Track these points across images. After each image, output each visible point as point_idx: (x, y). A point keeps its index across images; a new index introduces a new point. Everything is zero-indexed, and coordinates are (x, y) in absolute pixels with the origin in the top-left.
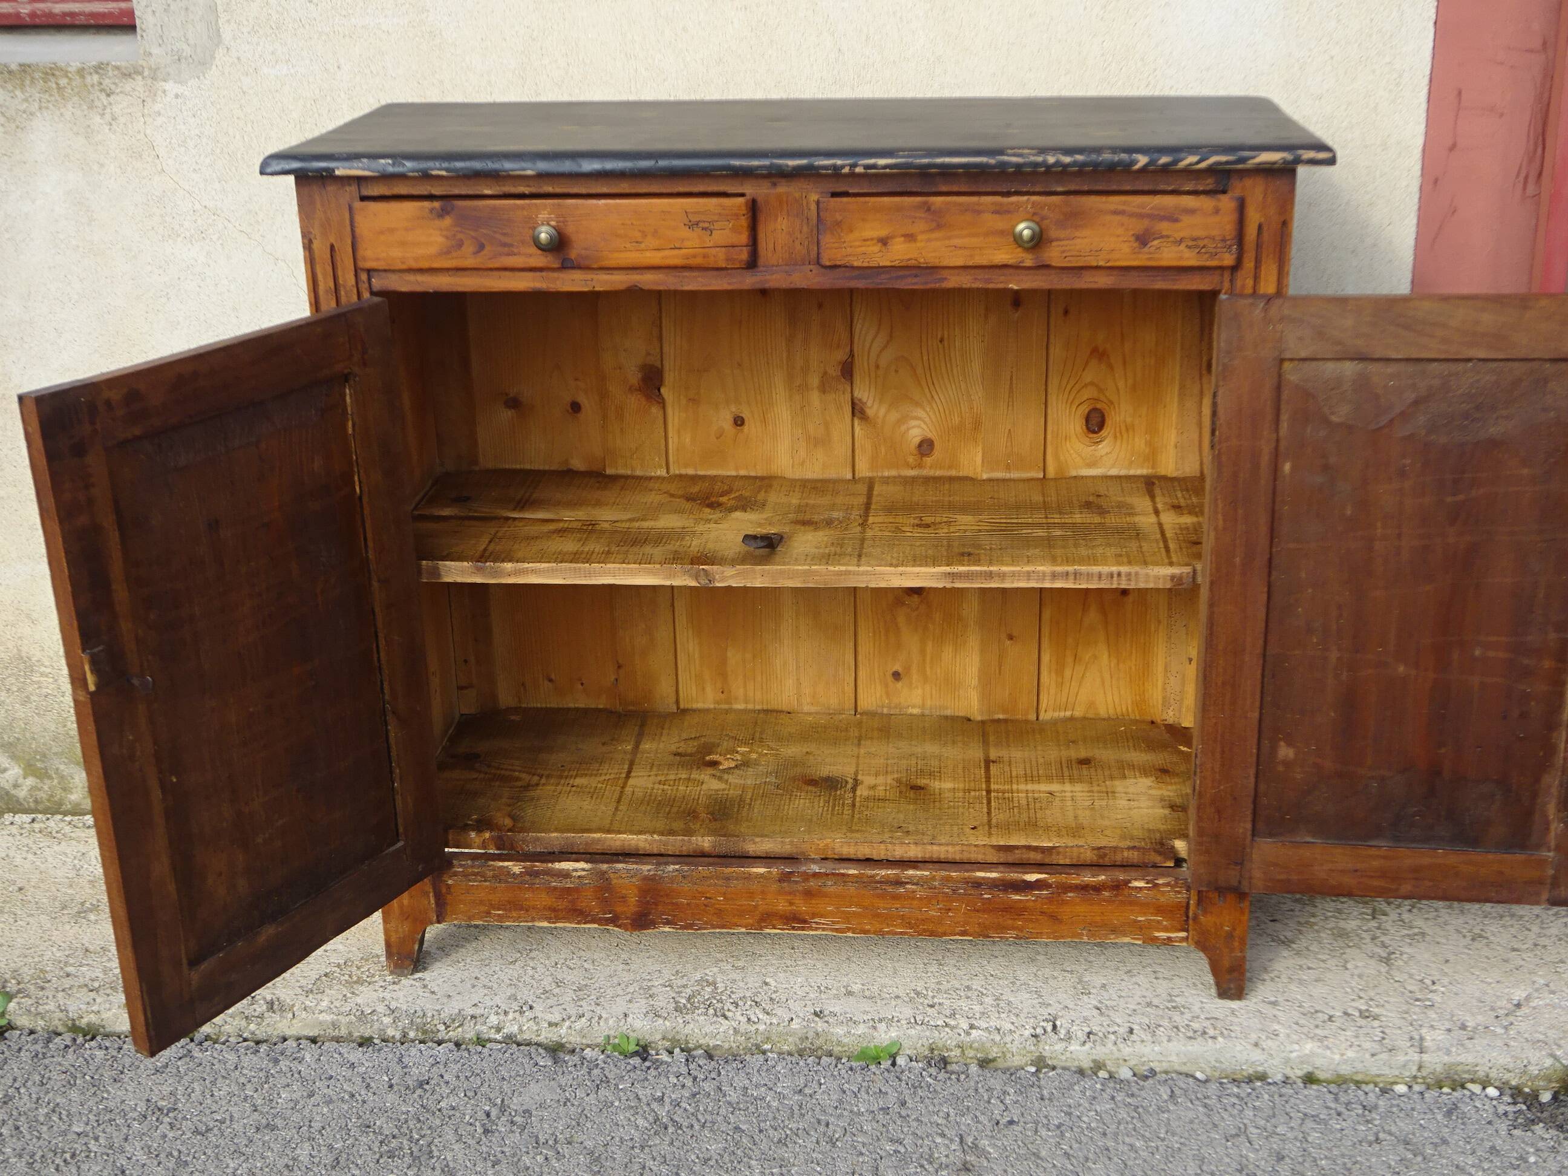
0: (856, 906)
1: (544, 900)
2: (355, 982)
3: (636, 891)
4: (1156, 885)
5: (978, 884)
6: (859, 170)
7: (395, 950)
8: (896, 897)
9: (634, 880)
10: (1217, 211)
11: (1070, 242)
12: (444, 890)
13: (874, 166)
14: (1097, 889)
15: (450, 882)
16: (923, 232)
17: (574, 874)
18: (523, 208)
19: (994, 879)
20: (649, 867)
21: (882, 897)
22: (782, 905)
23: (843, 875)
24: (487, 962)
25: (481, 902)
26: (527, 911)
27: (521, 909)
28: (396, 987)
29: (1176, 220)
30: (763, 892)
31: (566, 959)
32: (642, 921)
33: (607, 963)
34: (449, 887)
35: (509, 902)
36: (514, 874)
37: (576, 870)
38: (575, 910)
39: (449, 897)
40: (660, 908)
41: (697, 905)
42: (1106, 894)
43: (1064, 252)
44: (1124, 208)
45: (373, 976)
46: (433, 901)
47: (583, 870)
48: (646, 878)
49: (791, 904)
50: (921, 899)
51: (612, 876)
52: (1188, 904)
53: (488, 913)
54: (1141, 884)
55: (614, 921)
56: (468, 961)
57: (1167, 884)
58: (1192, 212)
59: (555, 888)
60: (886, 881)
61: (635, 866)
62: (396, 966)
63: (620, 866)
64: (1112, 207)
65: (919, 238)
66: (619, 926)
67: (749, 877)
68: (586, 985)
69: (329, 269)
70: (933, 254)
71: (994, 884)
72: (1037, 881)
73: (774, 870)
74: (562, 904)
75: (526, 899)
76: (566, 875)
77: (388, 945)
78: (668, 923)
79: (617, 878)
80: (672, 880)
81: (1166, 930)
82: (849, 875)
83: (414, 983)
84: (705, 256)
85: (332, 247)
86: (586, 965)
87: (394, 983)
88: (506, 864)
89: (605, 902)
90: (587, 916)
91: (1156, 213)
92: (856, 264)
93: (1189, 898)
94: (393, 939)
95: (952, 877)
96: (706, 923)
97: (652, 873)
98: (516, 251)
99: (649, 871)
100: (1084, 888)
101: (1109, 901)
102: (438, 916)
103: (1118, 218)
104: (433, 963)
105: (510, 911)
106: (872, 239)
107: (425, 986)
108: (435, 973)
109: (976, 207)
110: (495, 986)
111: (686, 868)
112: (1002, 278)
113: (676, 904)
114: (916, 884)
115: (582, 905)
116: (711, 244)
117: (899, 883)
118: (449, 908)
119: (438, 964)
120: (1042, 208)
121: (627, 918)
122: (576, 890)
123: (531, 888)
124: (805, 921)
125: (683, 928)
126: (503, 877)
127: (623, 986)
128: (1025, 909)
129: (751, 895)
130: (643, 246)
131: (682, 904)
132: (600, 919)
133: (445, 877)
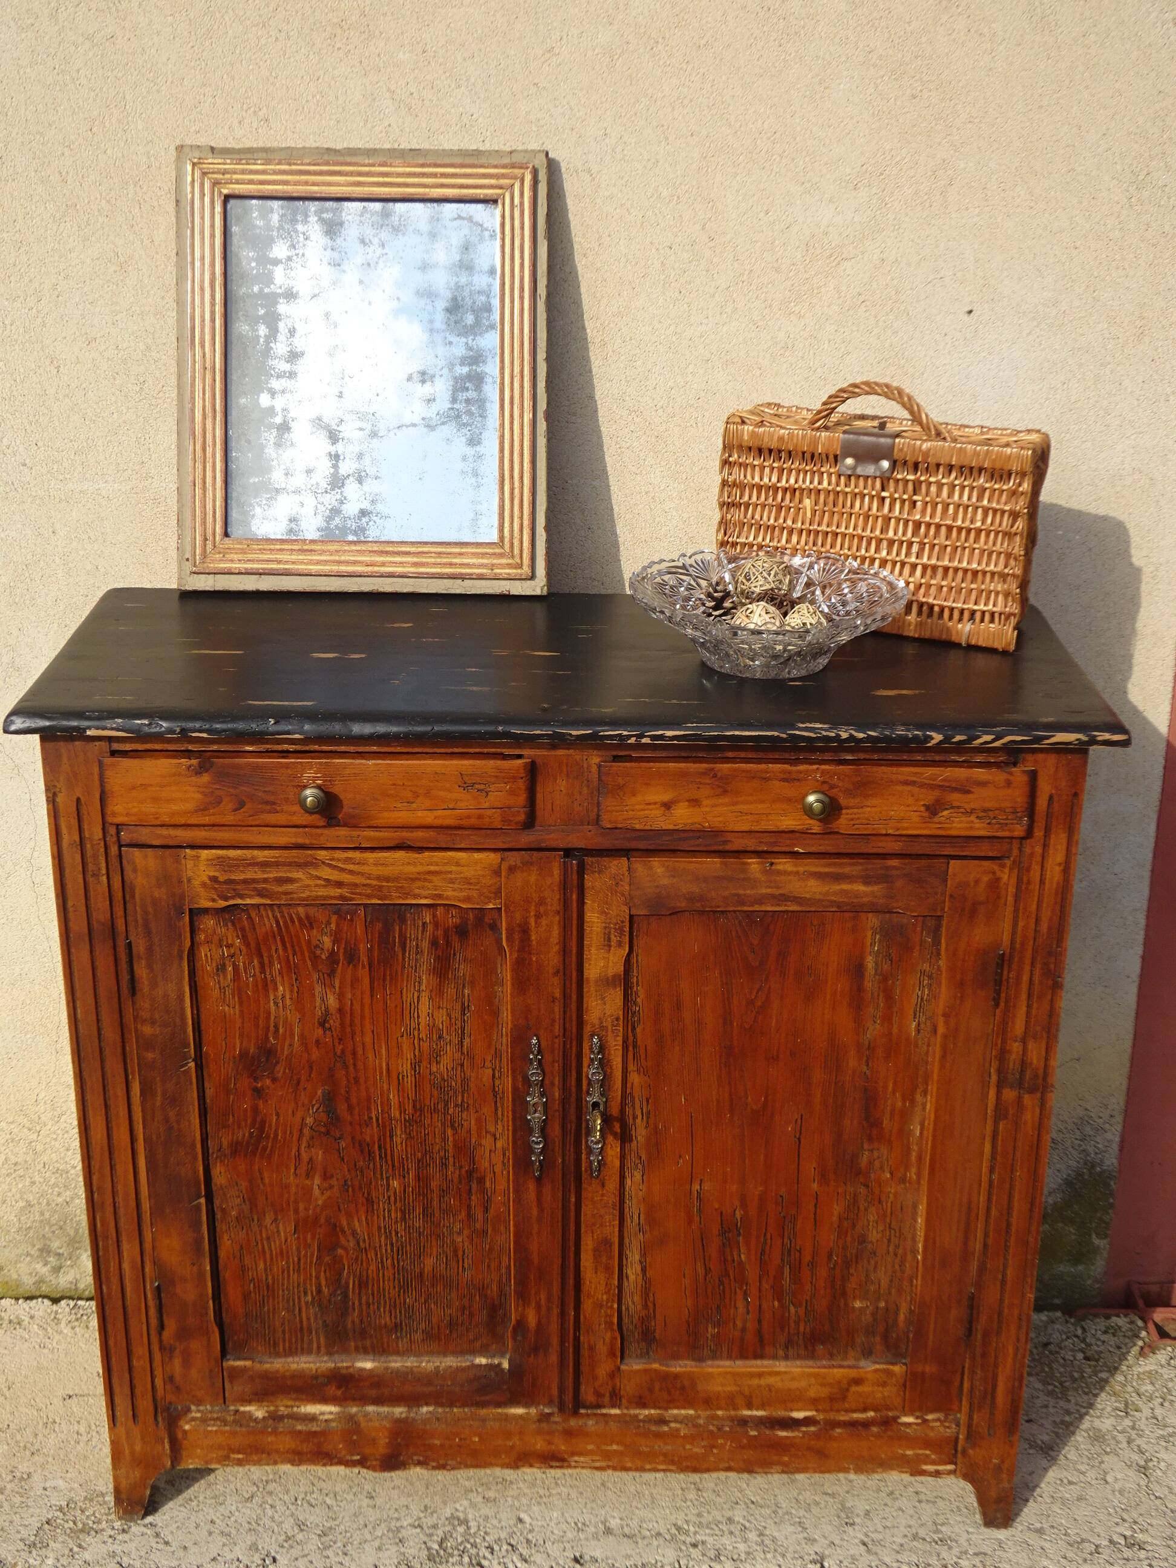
0: (618, 1444)
1: (287, 1443)
2: (82, 1531)
3: (386, 1434)
4: (925, 1421)
5: (744, 1422)
6: (644, 740)
7: (124, 1496)
8: (659, 1435)
9: (385, 1422)
10: (1009, 784)
11: (860, 810)
12: (180, 1435)
13: (662, 737)
14: (866, 1424)
15: (187, 1427)
16: (708, 797)
17: (321, 1417)
18: (287, 766)
19: (761, 1418)
20: (401, 1409)
21: (646, 1434)
22: (540, 1445)
23: (605, 1415)
24: (222, 1498)
25: (220, 1447)
26: (269, 1454)
27: (263, 1452)
28: (126, 1537)
29: (969, 792)
30: (520, 1433)
31: (306, 1493)
32: (391, 1462)
33: (350, 1497)
34: (185, 1432)
35: (250, 1446)
36: (257, 1418)
37: (323, 1414)
38: (320, 1453)
39: (185, 1442)
40: (411, 1450)
41: (451, 1446)
42: (875, 1429)
43: (852, 819)
44: (915, 779)
45: (99, 1522)
46: (167, 1446)
47: (331, 1413)
48: (398, 1421)
49: (550, 1443)
50: (685, 1437)
51: (361, 1418)
52: (957, 1439)
53: (227, 1457)
54: (910, 1419)
55: (363, 1463)
56: (201, 1498)
57: (938, 1420)
58: (984, 784)
59: (300, 1432)
60: (650, 1420)
61: (386, 1409)
62: (125, 1512)
63: (371, 1409)
64: (901, 778)
65: (705, 802)
66: (368, 1468)
67: (507, 1418)
68: (331, 1528)
69: (75, 822)
70: (720, 819)
71: (760, 1422)
72: (806, 1418)
73: (533, 1411)
74: (306, 1448)
75: (268, 1443)
76: (313, 1418)
77: (117, 1492)
78: (419, 1463)
79: (367, 1421)
80: (425, 1422)
81: (934, 1463)
82: (611, 1415)
83: (145, 1530)
84: (480, 817)
85: (78, 800)
86: (329, 1501)
87: (124, 1531)
88: (248, 1408)
89: (353, 1446)
90: (333, 1459)
91: (947, 784)
92: (638, 827)
93: (958, 1433)
94: (124, 1484)
95: (718, 1416)
96: (460, 1463)
97: (404, 1416)
98: (278, 808)
99: (401, 1413)
100: (853, 1424)
101: (878, 1436)
102: (172, 1462)
103: (909, 788)
104: (163, 1505)
105: (251, 1455)
106: (655, 803)
107: (157, 1535)
108: (166, 1517)
109: (764, 775)
110: (234, 1532)
111: (440, 1410)
112: (788, 842)
113: (429, 1445)
114: (681, 1422)
115: (327, 1447)
116: (487, 805)
117: (662, 1421)
118: (184, 1453)
119: (171, 1504)
120: (832, 777)
121: (376, 1460)
122: (323, 1433)
123: (275, 1432)
124: (563, 1460)
125: (434, 1468)
126: (244, 1421)
127: (370, 1527)
128: (792, 1445)
129: (508, 1435)
130: (414, 806)
131: (435, 1445)
132: (348, 1461)
133: (182, 1423)
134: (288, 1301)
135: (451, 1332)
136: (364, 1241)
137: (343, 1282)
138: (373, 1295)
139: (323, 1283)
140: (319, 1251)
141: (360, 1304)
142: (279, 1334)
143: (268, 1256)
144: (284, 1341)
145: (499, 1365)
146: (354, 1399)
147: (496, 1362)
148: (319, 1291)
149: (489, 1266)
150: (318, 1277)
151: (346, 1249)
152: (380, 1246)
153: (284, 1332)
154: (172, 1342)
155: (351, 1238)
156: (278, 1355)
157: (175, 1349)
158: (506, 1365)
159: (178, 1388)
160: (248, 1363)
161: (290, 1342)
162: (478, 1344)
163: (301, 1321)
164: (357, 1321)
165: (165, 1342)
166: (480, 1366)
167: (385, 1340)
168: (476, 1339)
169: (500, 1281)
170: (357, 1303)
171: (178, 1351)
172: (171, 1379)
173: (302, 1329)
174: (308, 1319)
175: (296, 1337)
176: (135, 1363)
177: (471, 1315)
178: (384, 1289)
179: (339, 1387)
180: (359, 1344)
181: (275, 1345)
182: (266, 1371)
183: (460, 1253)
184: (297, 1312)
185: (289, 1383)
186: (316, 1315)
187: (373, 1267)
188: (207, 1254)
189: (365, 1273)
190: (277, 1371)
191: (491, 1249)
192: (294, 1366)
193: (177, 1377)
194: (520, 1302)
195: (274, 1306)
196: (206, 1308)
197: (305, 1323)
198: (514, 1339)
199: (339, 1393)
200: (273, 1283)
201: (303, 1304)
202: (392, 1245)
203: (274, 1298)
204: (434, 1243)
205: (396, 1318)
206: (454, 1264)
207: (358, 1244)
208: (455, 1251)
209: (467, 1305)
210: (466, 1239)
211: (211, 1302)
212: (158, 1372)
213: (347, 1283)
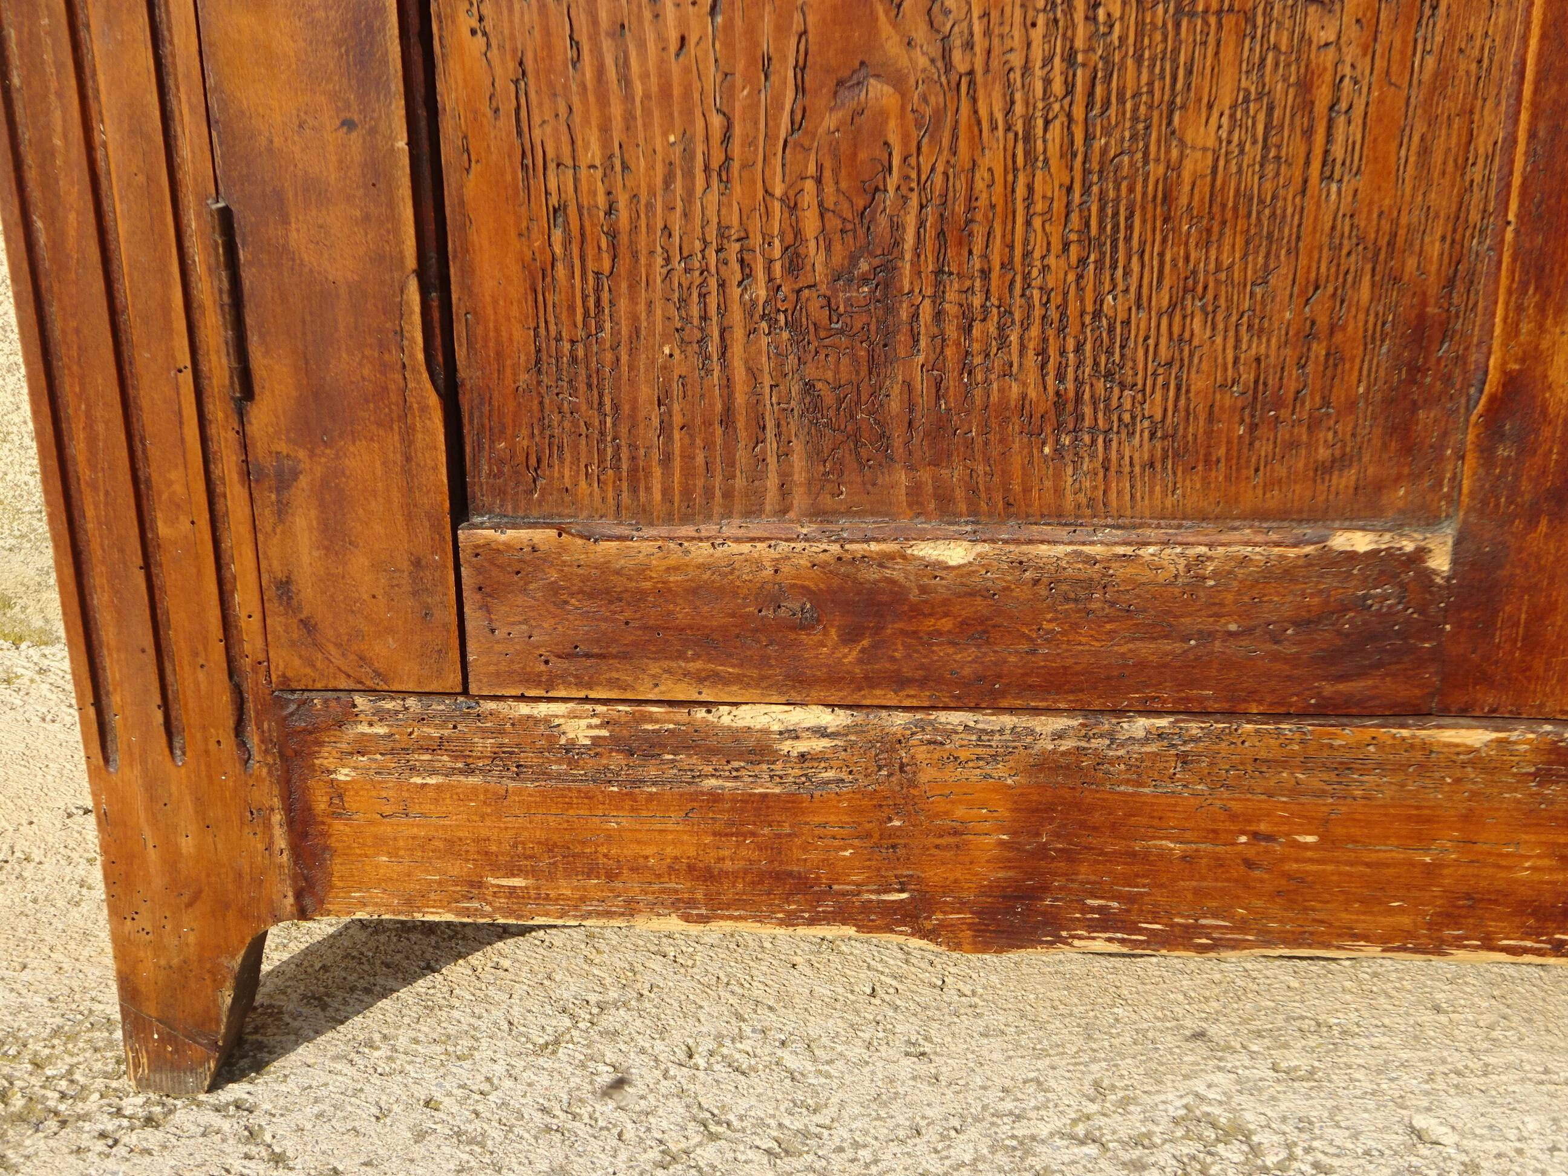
1: (675, 838)
2: (20, 1118)
3: (1003, 812)
7: (151, 1009)
9: (999, 770)
12: (321, 804)
15: (343, 775)
17: (786, 746)
20: (1060, 723)
22: (1530, 865)
24: (465, 1042)
25: (452, 848)
26: (611, 876)
27: (591, 872)
28: (152, 1138)
30: (1467, 818)
31: (719, 1038)
32: (1013, 918)
33: (856, 1051)
34: (338, 791)
35: (550, 847)
36: (571, 746)
37: (793, 734)
38: (779, 877)
39: (338, 826)
40: (1084, 872)
41: (1219, 863)
45: (82, 1093)
46: (281, 842)
47: (821, 732)
51: (921, 754)
56: (402, 1042)
59: (715, 798)
61: (1008, 720)
62: (158, 1063)
63: (955, 719)
66: (924, 934)
67: (1426, 762)
68: (806, 1134)
73: (1522, 736)
75: (609, 838)
76: (757, 750)
77: (129, 992)
78: (1105, 923)
79: (941, 764)
80: (1138, 770)
83: (216, 1120)
86: (791, 1061)
87: (149, 1121)
88: (542, 709)
90: (820, 898)
94: (147, 972)
96: (1242, 926)
97: (1067, 745)
99: (1059, 736)
102: (299, 895)
104: (285, 1050)
105: (551, 877)
107: (252, 1135)
108: (291, 1085)
110: (495, 1133)
111: (1194, 728)
113: (1145, 857)
115: (803, 858)
118: (337, 866)
119: (304, 1052)
121: (962, 905)
122: (791, 804)
123: (629, 800)
125: (1154, 941)
126: (529, 758)
127: (931, 1134)
129: (1423, 827)
131: (1164, 856)
132: (867, 908)
133: (326, 758)
134: (683, 301)
135: (1253, 427)
136: (969, 45)
137: (883, 221)
138: (985, 274)
139: (811, 224)
140: (800, 89)
141: (939, 316)
142: (650, 435)
143: (616, 110)
144: (666, 460)
145: (1421, 553)
146: (900, 682)
147: (1409, 547)
148: (795, 263)
149: (1425, 151)
150: (792, 207)
151: (898, 82)
152: (1026, 69)
153: (665, 428)
154: (283, 447)
155: (920, 33)
156: (644, 515)
157: (295, 474)
158: (1440, 562)
159: (308, 625)
160: (543, 536)
161: (688, 472)
162: (1345, 480)
163: (728, 383)
164: (922, 384)
165: (260, 450)
166: (1351, 557)
167: (1017, 461)
168: (1340, 462)
169: (1458, 217)
170: (926, 310)
171: (303, 481)
172: (285, 586)
173: (727, 419)
174: (753, 374)
175: (708, 446)
176: (163, 529)
177: (1334, 359)
178: (1027, 254)
179: (850, 636)
180: (925, 475)
181: (636, 477)
182: (604, 568)
183: (1322, 95)
184: (713, 348)
185: (682, 613)
186: (781, 357)
187: (993, 159)
188: (397, 85)
189: (961, 185)
190: (642, 571)
191: (1442, 77)
192: (701, 552)
193: (306, 589)
194: (1532, 299)
195: (635, 318)
196: (400, 311)
197: (740, 399)
198: (1486, 453)
199: (850, 656)
200: (634, 228)
201: (736, 315)
202: (1070, 58)
203: (633, 287)
204: (1228, 53)
205: (1061, 377)
206: (1295, 147)
207: (946, 54)
208: (1305, 86)
209: (1323, 320)
210: (1353, 32)
211: (413, 285)
212: (242, 566)
213: (897, 227)
